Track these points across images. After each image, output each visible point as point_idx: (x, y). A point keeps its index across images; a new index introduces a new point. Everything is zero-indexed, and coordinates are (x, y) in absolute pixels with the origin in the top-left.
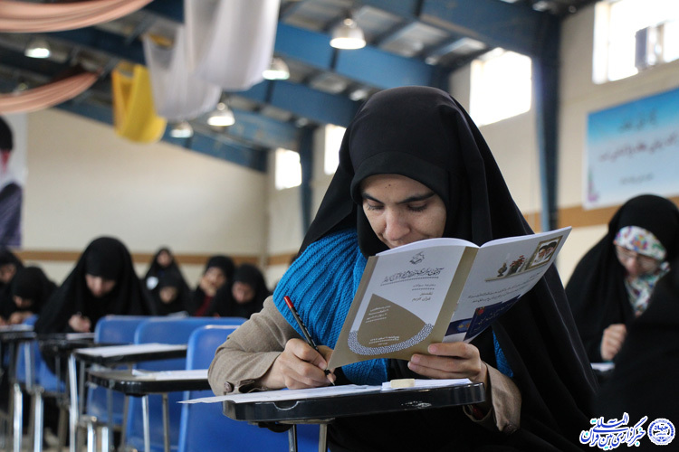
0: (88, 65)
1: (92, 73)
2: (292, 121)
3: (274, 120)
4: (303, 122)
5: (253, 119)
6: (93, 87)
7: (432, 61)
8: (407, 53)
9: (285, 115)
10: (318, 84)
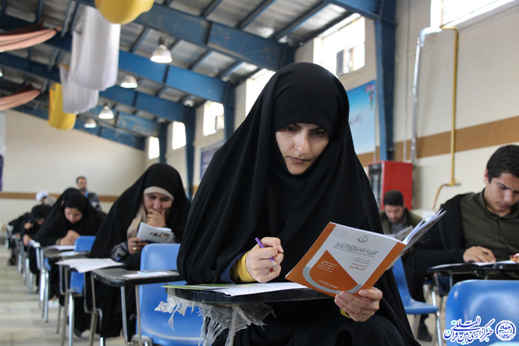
0: (36, 86)
1: (38, 90)
2: (155, 119)
3: (144, 119)
4: (161, 120)
5: (132, 118)
6: (37, 98)
7: (225, 79)
8: (212, 75)
9: (150, 116)
10: (163, 96)
